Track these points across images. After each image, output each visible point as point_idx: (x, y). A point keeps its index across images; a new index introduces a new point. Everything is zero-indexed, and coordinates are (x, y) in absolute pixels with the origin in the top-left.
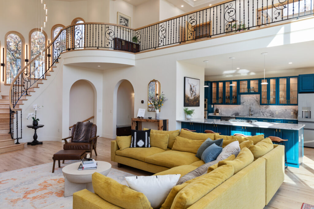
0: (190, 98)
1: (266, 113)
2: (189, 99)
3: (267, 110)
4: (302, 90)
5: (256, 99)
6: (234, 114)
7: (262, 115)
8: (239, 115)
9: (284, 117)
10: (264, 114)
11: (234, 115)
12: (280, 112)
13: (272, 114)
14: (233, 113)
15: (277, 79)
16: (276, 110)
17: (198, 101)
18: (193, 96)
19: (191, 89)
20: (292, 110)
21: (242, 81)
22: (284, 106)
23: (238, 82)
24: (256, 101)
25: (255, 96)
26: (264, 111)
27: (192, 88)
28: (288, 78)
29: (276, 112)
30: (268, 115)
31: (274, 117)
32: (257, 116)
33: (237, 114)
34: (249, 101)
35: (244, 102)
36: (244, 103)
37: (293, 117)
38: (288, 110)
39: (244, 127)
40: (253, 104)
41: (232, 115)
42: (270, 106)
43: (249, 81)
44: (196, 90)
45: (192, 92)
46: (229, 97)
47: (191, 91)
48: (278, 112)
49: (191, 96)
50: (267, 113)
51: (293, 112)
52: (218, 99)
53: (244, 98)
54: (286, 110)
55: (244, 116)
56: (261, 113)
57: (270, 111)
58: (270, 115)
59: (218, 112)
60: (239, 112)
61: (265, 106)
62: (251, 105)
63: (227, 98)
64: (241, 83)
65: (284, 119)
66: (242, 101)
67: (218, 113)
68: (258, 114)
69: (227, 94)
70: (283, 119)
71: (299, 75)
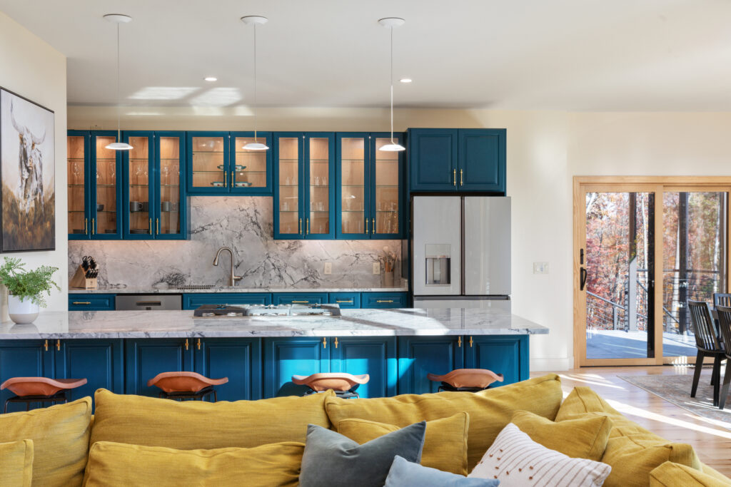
0: (21, 207)
1: (290, 270)
2: (17, 211)
3: (295, 257)
4: (419, 183)
5: (252, 213)
6: (162, 281)
7: (278, 278)
8: (187, 284)
9: (349, 283)
10: (283, 274)
11: (164, 284)
12: (337, 263)
13: (311, 274)
14: (159, 277)
15: (334, 140)
16: (326, 257)
17: (48, 225)
18: (30, 193)
19: (24, 156)
20: (376, 257)
21: (199, 138)
22: (350, 241)
23: (185, 140)
24: (254, 223)
25: (247, 202)
26: (282, 263)
27: (28, 155)
28: (370, 139)
29: (326, 264)
30: (298, 276)
31: (319, 286)
32: (258, 285)
33: (175, 279)
34: (225, 223)
35: (203, 229)
36: (206, 233)
37: (379, 282)
38: (365, 258)
39: (331, 340)
40: (241, 235)
41: (154, 285)
42: (303, 242)
43: (229, 138)
44: (41, 167)
45: (26, 175)
46: (143, 208)
47: (24, 169)
48: (330, 264)
49: (25, 197)
50: (295, 269)
51: (378, 264)
52: (93, 216)
53: (206, 209)
54: (357, 256)
55: (208, 287)
56: (273, 273)
57: (305, 261)
58: (306, 279)
59: (94, 275)
60: (184, 271)
61: (286, 243)
62: (235, 241)
63: (136, 209)
64: (199, 145)
65: (365, 290)
66: (195, 222)
67: (95, 281)
68: (261, 277)
69: (136, 194)
70: (360, 290)
71: (410, 130)
